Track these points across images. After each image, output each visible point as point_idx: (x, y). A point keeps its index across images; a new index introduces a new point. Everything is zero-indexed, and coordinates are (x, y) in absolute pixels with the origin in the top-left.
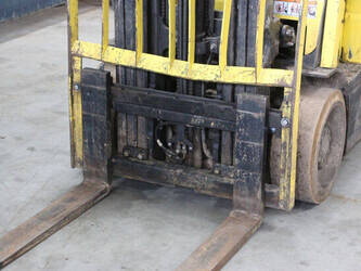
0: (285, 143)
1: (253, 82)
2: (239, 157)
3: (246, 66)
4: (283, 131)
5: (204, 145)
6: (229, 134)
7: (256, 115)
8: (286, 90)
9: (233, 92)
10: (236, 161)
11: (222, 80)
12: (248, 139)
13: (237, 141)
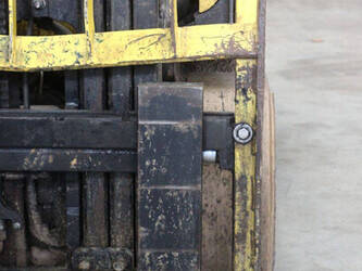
0: (243, 177)
1: (168, 55)
2: (149, 224)
3: (132, 28)
4: (237, 154)
5: (35, 216)
6: (101, 182)
7: (181, 126)
8: (240, 63)
9: (106, 90)
10: (142, 232)
11: (95, 61)
12: (166, 180)
13: (141, 187)
